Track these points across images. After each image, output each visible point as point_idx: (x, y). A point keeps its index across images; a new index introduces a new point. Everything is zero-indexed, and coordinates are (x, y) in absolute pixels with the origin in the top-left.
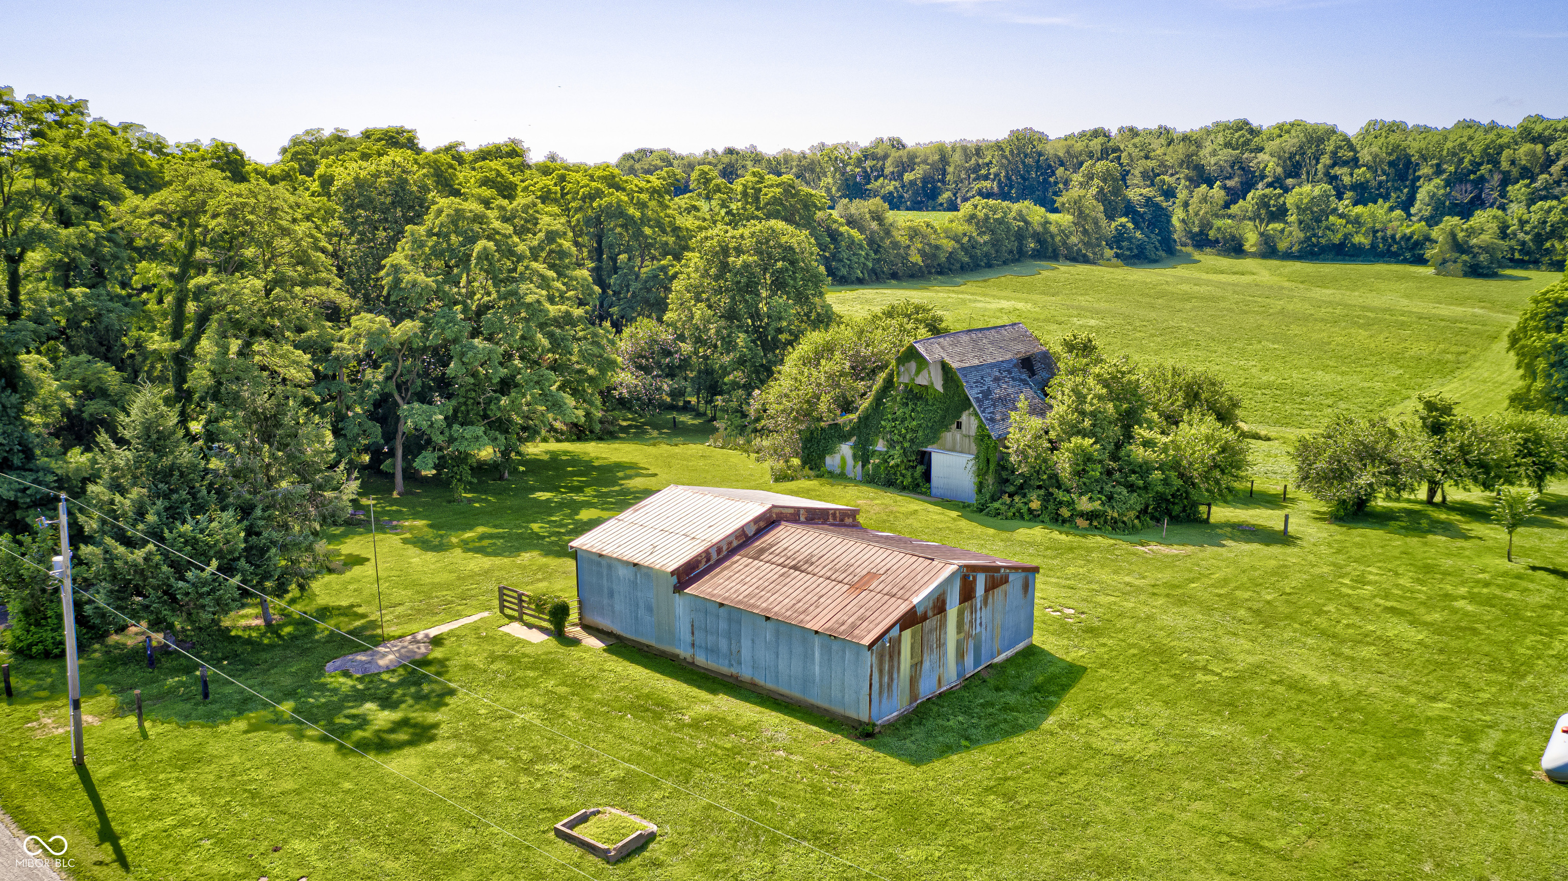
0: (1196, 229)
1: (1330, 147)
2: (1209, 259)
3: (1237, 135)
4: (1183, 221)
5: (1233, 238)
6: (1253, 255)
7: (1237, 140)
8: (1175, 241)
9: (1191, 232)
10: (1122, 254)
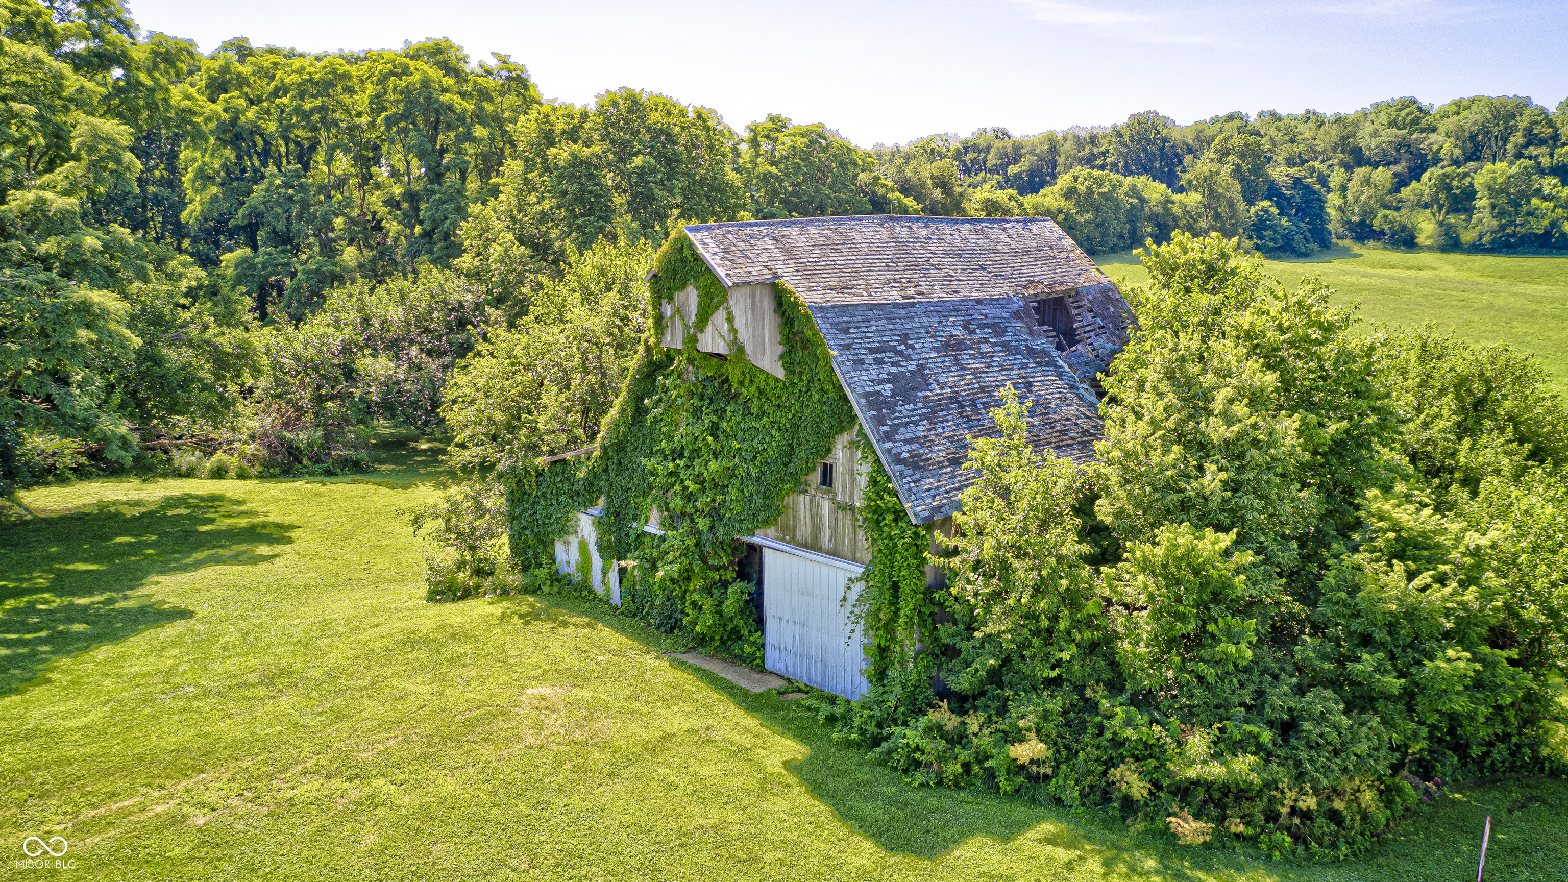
0: (1356, 219)
1: (1523, 122)
2: (1372, 252)
3: (1403, 113)
4: (1340, 208)
5: (1404, 228)
6: (1430, 249)
7: (1404, 119)
8: (1330, 233)
9: (1349, 222)
10: (1265, 246)
